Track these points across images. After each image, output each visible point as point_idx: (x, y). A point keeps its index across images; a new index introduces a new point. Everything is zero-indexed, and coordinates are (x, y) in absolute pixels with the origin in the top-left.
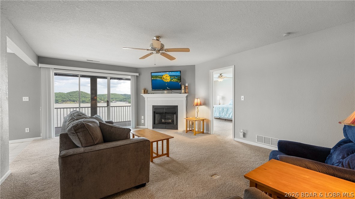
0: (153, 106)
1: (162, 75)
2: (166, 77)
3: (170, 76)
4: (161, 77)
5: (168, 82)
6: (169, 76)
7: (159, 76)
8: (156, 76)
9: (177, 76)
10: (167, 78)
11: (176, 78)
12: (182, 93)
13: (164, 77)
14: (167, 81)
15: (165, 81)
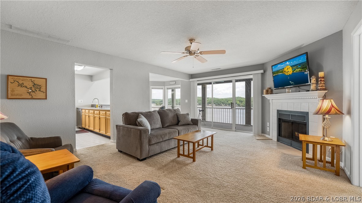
0: (278, 111)
1: (283, 69)
2: (287, 69)
3: (291, 66)
4: (282, 70)
5: (290, 75)
6: (291, 68)
7: (280, 70)
8: (278, 72)
9: (300, 64)
10: (289, 70)
11: (299, 67)
12: (311, 90)
13: (285, 69)
14: (288, 74)
15: (287, 74)
